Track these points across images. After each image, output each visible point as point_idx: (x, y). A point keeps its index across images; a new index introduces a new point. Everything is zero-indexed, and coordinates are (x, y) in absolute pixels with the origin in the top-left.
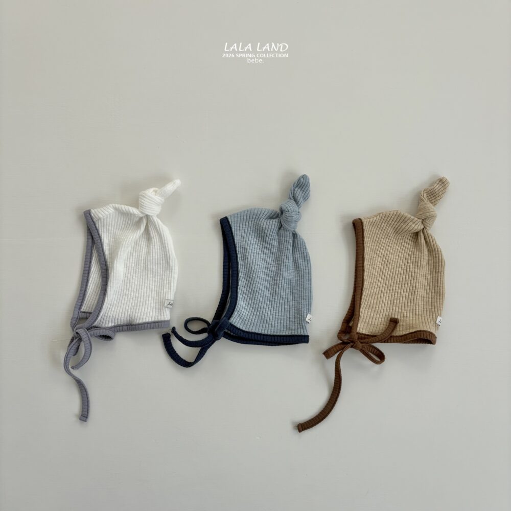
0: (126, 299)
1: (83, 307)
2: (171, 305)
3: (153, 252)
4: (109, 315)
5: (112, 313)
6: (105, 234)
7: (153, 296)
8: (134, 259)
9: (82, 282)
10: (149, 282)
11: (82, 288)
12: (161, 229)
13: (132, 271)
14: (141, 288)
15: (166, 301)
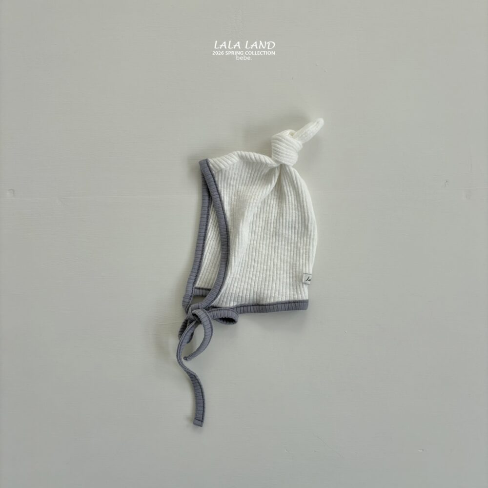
0: (252, 273)
1: (198, 282)
2: (310, 280)
3: (286, 213)
4: (231, 292)
5: (235, 289)
6: (225, 190)
7: (285, 269)
8: (261, 223)
9: (196, 250)
10: (280, 251)
11: (196, 257)
12: (299, 183)
13: (259, 237)
14: (269, 258)
15: (304, 275)
